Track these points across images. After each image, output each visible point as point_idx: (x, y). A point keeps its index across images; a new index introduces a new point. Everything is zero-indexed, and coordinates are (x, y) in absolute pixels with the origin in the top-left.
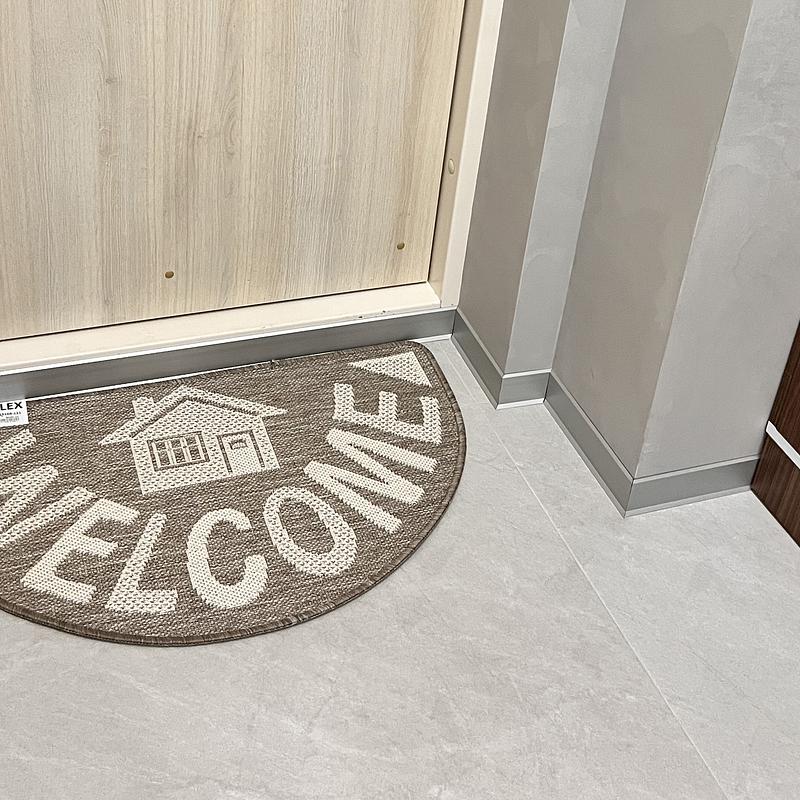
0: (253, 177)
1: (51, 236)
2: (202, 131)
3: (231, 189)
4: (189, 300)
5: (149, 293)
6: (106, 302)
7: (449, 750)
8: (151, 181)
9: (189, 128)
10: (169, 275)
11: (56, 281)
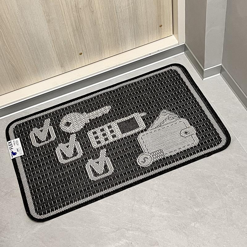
0: (102, 16)
1: (38, 51)
2: (80, 6)
3: (95, 22)
4: (89, 60)
5: (75, 61)
6: (62, 67)
7: (196, 210)
8: (67, 27)
9: (76, 7)
10: (81, 54)
11: (43, 64)
